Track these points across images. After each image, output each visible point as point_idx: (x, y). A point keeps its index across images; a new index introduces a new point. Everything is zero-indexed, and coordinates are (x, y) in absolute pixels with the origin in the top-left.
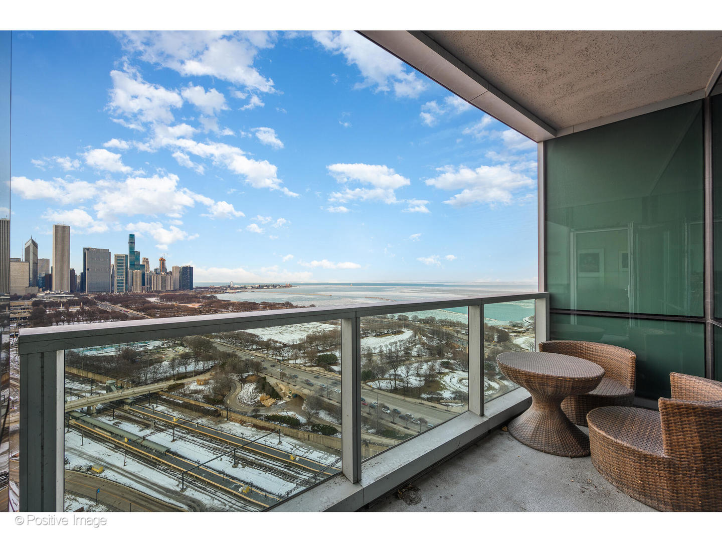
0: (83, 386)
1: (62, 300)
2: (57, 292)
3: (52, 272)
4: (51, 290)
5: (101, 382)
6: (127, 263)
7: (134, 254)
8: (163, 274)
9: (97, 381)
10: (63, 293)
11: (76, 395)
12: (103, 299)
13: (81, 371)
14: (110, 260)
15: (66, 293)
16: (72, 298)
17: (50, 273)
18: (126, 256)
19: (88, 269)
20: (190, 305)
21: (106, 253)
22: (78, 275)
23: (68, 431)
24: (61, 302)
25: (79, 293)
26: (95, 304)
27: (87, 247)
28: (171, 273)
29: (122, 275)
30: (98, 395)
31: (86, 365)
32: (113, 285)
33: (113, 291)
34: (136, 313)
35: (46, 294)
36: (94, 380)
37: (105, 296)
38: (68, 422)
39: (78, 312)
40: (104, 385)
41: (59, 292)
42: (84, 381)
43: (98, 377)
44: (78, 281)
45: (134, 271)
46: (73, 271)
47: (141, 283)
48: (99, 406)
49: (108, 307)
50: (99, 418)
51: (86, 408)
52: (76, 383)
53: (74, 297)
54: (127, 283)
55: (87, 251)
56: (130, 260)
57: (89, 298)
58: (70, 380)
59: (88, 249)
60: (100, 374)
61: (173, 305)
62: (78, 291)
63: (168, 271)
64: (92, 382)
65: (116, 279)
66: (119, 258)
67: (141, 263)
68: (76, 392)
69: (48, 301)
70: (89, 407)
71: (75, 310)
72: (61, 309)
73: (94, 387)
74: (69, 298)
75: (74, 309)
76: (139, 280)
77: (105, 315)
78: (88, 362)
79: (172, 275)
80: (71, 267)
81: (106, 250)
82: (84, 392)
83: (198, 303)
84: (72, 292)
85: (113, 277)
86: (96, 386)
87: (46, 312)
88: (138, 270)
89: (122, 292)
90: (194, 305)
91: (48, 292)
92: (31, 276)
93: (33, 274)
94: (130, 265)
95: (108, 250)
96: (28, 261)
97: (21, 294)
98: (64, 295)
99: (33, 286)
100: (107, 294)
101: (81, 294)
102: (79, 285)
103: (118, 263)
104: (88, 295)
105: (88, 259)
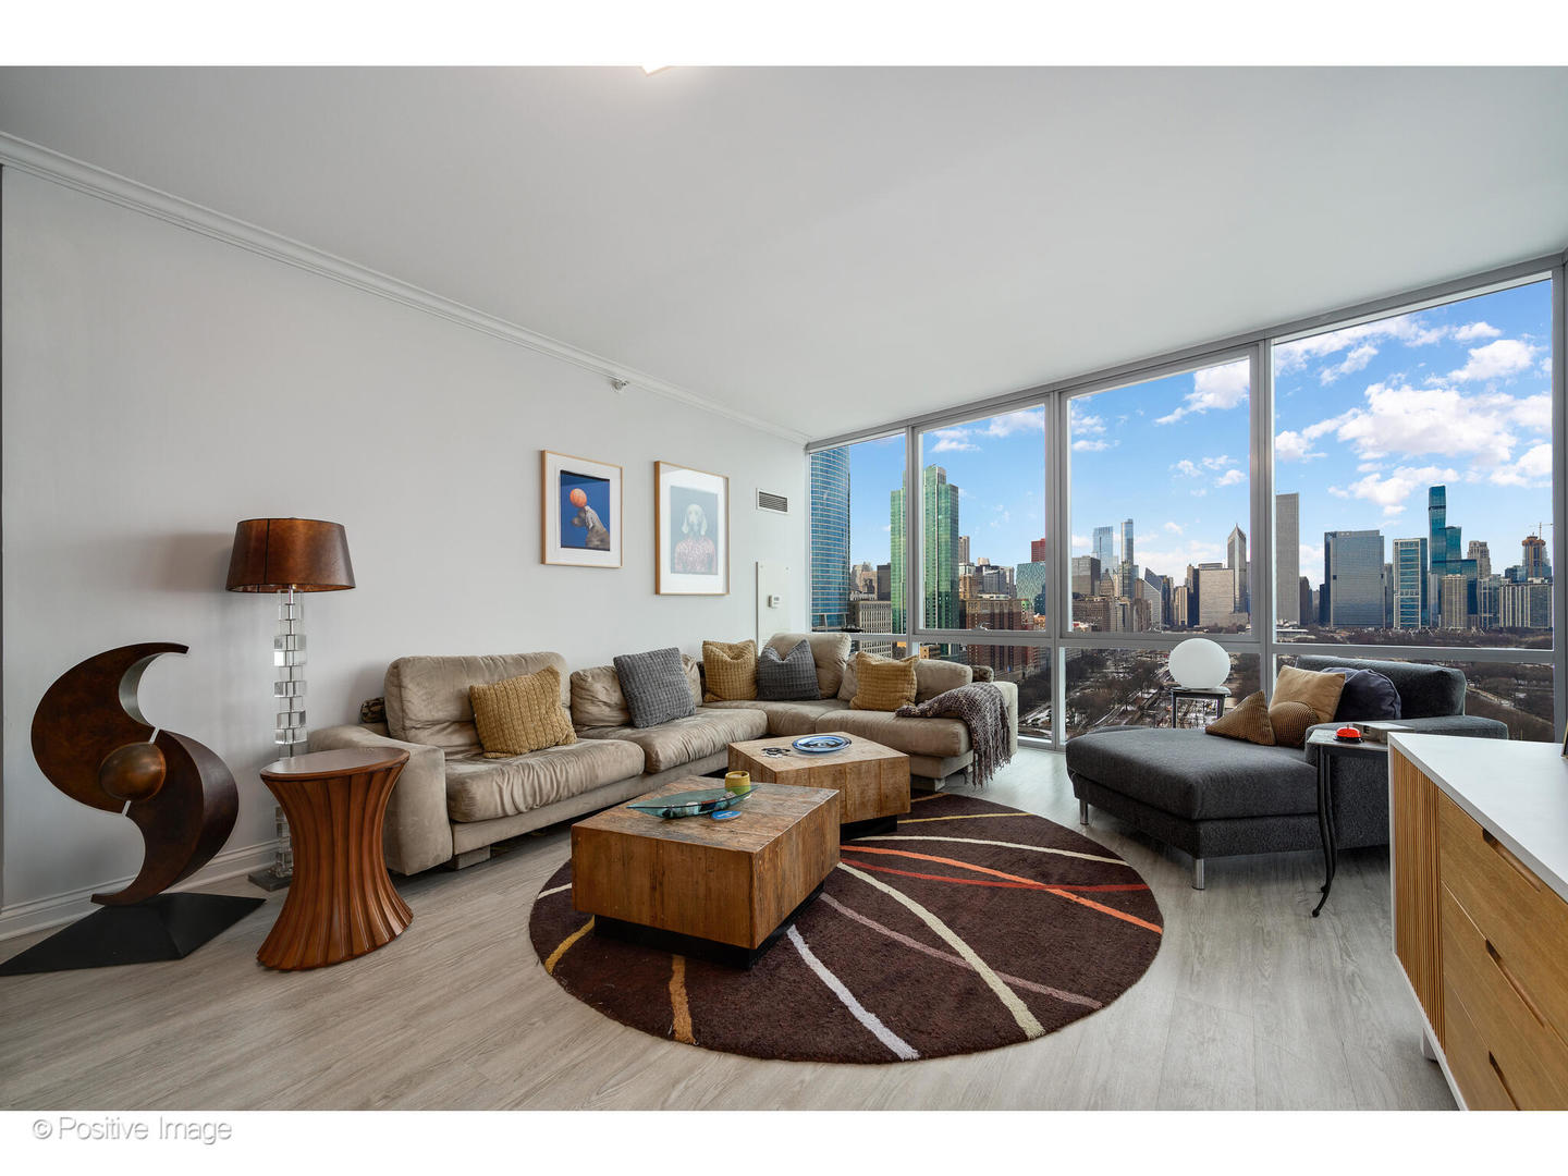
2: (1277, 623)
6: (1424, 559)
7: (1445, 535)
8: (1538, 582)
10: (1287, 625)
14: (1382, 554)
15: (1293, 626)
18: (1424, 541)
19: (1335, 577)
21: (1372, 540)
22: (1314, 590)
25: (1315, 625)
27: (1332, 531)
29: (1412, 587)
32: (1389, 611)
33: (1390, 626)
37: (1371, 635)
41: (1282, 623)
44: (1316, 602)
45: (1445, 577)
46: (1305, 582)
47: (1464, 608)
53: (1308, 634)
54: (1424, 606)
55: (1332, 538)
56: (1432, 548)
57: (1338, 637)
59: (1334, 535)
62: (1315, 622)
65: (1397, 597)
66: (1406, 550)
67: (1464, 556)
76: (1458, 600)
80: (1302, 575)
81: (1371, 532)
84: (1303, 624)
85: (1388, 592)
88: (1456, 572)
89: (1414, 627)
92: (1237, 593)
93: (1240, 590)
94: (1433, 562)
95: (1378, 532)
96: (1231, 566)
97: (1224, 624)
98: (1290, 630)
99: (1240, 611)
100: (1376, 630)
101: (1320, 628)
102: (1318, 611)
103: (1402, 560)
104: (1334, 631)
105: (1335, 556)
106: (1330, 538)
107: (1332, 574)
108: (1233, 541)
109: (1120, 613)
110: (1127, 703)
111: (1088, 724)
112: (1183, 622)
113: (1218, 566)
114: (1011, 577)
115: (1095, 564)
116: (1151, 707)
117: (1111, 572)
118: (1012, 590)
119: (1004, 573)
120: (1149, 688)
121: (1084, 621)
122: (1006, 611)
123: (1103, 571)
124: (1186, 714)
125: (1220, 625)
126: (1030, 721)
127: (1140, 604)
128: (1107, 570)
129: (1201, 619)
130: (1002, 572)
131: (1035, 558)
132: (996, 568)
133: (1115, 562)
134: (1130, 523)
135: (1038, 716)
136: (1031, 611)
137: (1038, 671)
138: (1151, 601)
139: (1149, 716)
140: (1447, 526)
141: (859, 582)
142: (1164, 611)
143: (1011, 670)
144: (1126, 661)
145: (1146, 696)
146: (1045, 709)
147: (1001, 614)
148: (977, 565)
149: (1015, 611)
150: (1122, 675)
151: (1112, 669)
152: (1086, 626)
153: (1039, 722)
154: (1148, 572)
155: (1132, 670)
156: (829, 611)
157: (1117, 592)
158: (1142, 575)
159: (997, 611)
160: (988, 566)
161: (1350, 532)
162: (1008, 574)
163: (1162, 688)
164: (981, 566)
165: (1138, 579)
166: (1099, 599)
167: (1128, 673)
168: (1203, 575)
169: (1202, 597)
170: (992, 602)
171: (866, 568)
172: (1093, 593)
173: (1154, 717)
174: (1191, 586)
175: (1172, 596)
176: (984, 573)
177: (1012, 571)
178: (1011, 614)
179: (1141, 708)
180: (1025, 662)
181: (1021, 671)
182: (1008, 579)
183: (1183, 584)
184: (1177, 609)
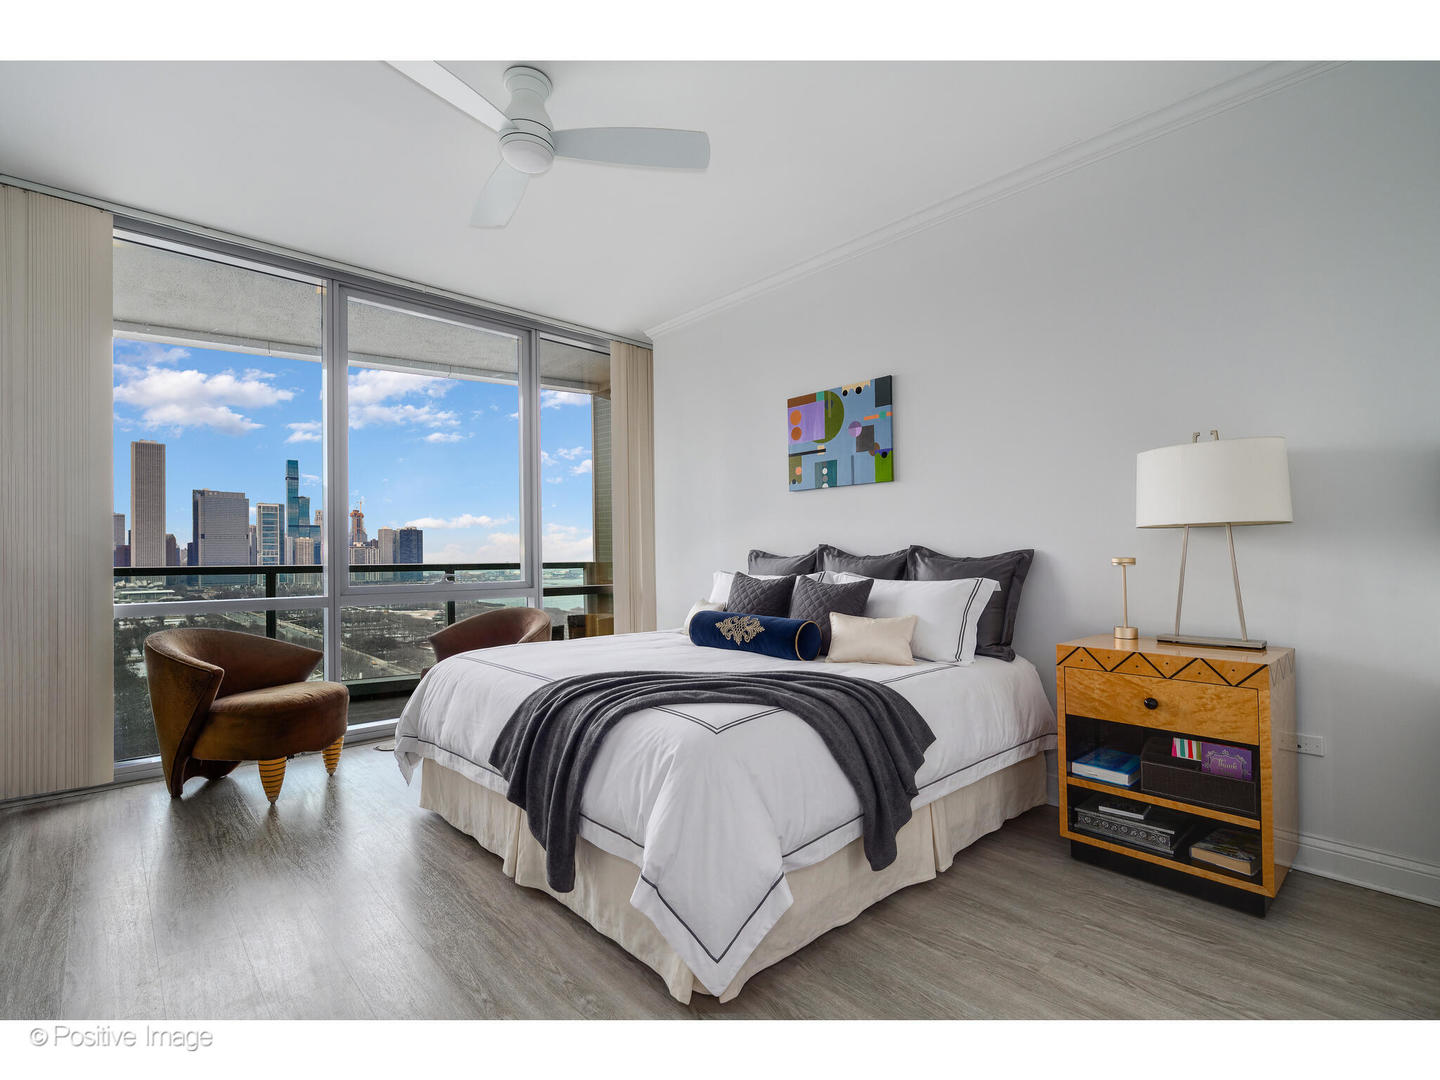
2: (140, 584)
3: (130, 543)
6: (282, 523)
7: (298, 503)
8: (359, 545)
10: (151, 585)
14: (247, 516)
15: (158, 586)
17: (127, 544)
18: (282, 506)
19: (203, 537)
20: (416, 614)
21: (240, 502)
22: (182, 548)
25: (184, 586)
27: (200, 488)
28: (375, 543)
29: (272, 547)
33: (254, 583)
34: (302, 629)
35: (119, 588)
39: (182, 625)
41: (145, 583)
44: (183, 559)
45: (298, 540)
46: (171, 540)
56: (289, 515)
59: (202, 493)
61: (381, 614)
63: (369, 540)
65: (260, 557)
66: (268, 514)
67: (312, 524)
71: (177, 623)
72: (149, 620)
75: (174, 621)
76: (308, 560)
79: (377, 547)
80: (167, 533)
81: (237, 494)
83: (434, 609)
85: (253, 552)
87: (118, 625)
88: (304, 536)
90: (426, 614)
91: (122, 584)
94: (289, 526)
95: (243, 494)
98: (155, 591)
100: (242, 588)
101: (189, 588)
103: (264, 523)
104: (202, 591)
105: (204, 514)
106: (199, 496)
107: (200, 533)
140: (299, 495)
161: (218, 492)
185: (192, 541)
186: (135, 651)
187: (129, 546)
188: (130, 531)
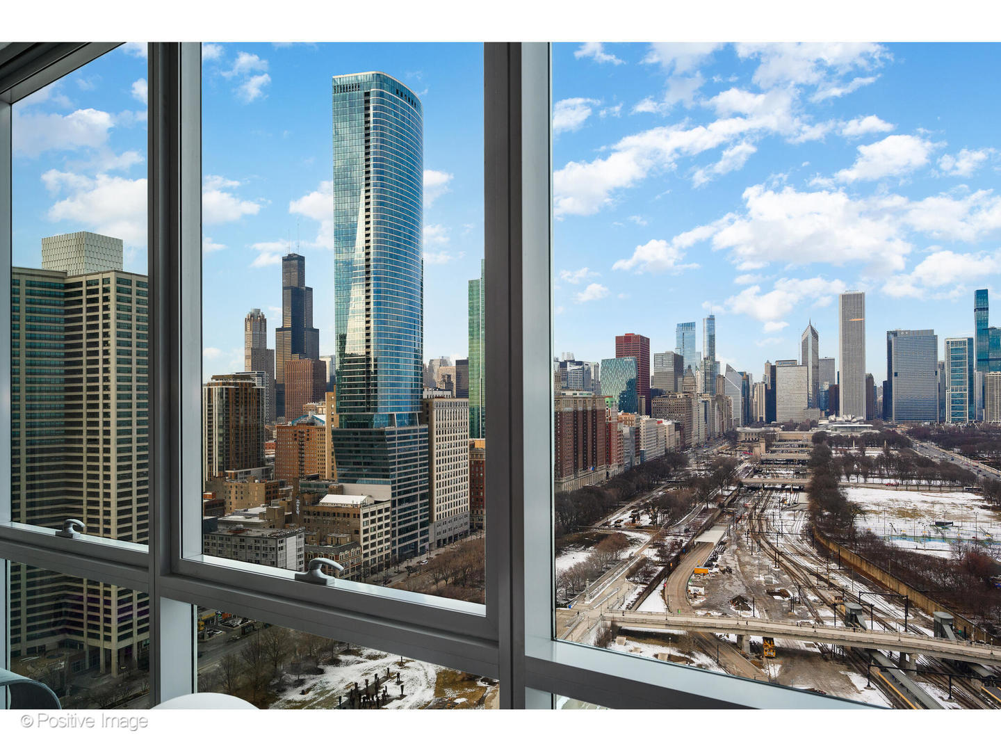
0: (892, 607)
1: (854, 434)
2: (846, 418)
3: (838, 382)
4: (837, 415)
5: (923, 610)
6: (971, 357)
7: (988, 336)
9: (917, 605)
10: (855, 420)
11: (880, 621)
12: (923, 435)
13: (887, 577)
14: (936, 352)
15: (860, 421)
16: (870, 431)
17: (836, 383)
18: (970, 340)
19: (896, 374)
21: (927, 339)
22: (878, 386)
23: (869, 685)
24: (852, 437)
25: (879, 420)
26: (909, 444)
27: (893, 329)
29: (961, 383)
30: (918, 636)
31: (895, 566)
32: (943, 406)
33: (943, 420)
34: (994, 471)
35: (831, 422)
36: (911, 601)
37: (927, 429)
38: (869, 668)
39: (880, 458)
40: (929, 617)
41: (850, 418)
42: (892, 598)
43: (917, 598)
44: (880, 398)
45: (987, 374)
46: (870, 379)
48: (921, 659)
49: (932, 452)
50: (923, 685)
51: (897, 654)
52: (879, 597)
53: (873, 428)
54: (971, 401)
55: (893, 337)
56: (978, 348)
57: (899, 432)
58: (870, 589)
59: (895, 334)
60: (921, 592)
62: (879, 417)
64: (907, 605)
65: (948, 393)
66: (955, 348)
68: (880, 615)
69: (834, 434)
70: (903, 655)
71: (876, 455)
72: (854, 450)
73: (911, 617)
74: (865, 431)
75: (874, 453)
76: (999, 395)
77: (929, 470)
78: (899, 562)
80: (867, 372)
81: (927, 331)
82: (896, 621)
84: (869, 419)
85: (942, 388)
86: (915, 616)
87: (831, 453)
89: (963, 421)
91: (832, 418)
92: (811, 389)
93: (813, 386)
94: (979, 361)
95: (932, 331)
96: (805, 363)
97: (797, 419)
98: (857, 425)
99: (813, 408)
100: (931, 425)
101: (884, 423)
102: (882, 407)
103: (953, 358)
104: (896, 427)
105: (896, 354)
106: (891, 336)
107: (893, 371)
108: (807, 339)
109: (702, 410)
110: (708, 501)
111: (670, 524)
112: (761, 418)
113: (792, 363)
114: (596, 372)
115: (678, 360)
116: (730, 505)
117: (693, 368)
118: (596, 386)
119: (589, 369)
120: (729, 484)
121: (668, 419)
122: (589, 408)
123: (686, 367)
124: (763, 510)
125: (795, 421)
126: (613, 523)
127: (721, 400)
128: (690, 367)
129: (777, 415)
130: (586, 367)
131: (619, 354)
132: (580, 363)
133: (698, 358)
134: (711, 319)
135: (621, 518)
136: (615, 409)
137: (622, 470)
138: (731, 398)
139: (729, 513)
140: (989, 327)
141: (437, 378)
142: (744, 408)
143: (594, 470)
144: (708, 458)
145: (726, 493)
146: (628, 510)
147: (585, 412)
148: (561, 360)
149: (598, 408)
150: (703, 473)
151: (694, 467)
152: (669, 423)
153: (622, 524)
154: (729, 368)
155: (712, 467)
156: (399, 409)
157: (700, 388)
158: (723, 371)
159: (580, 409)
160: (572, 362)
161: (909, 331)
162: (592, 370)
163: (741, 484)
164: (566, 362)
165: (720, 376)
166: (682, 395)
167: (709, 470)
168: (779, 371)
169: (778, 394)
170: (575, 398)
171: (444, 362)
172: (676, 390)
173: (733, 514)
174: (768, 382)
175: (751, 392)
176: (570, 368)
177: (596, 366)
178: (594, 412)
179: (721, 506)
180: (609, 461)
181: (604, 471)
182: (593, 375)
183: (761, 380)
184: (756, 405)
185: (886, 380)
186: (844, 477)
187: (838, 385)
188: (838, 372)
